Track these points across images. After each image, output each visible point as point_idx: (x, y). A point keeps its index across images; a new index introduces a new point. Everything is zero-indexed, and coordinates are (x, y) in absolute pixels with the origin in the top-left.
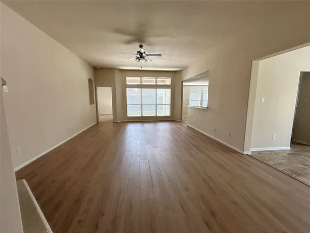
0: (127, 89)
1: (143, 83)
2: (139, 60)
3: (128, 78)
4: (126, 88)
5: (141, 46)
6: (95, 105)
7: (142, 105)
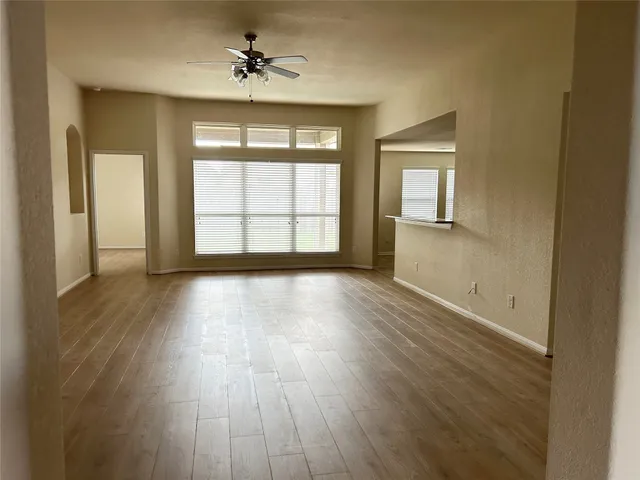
0: (197, 164)
1: (250, 145)
2: (245, 76)
3: (198, 127)
4: (192, 160)
5: (251, 37)
6: (85, 215)
7: (244, 216)
